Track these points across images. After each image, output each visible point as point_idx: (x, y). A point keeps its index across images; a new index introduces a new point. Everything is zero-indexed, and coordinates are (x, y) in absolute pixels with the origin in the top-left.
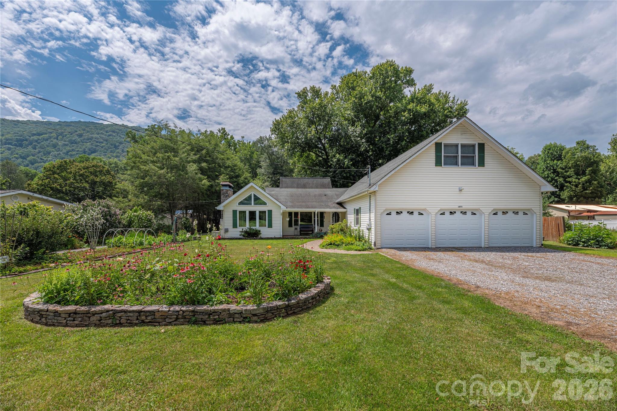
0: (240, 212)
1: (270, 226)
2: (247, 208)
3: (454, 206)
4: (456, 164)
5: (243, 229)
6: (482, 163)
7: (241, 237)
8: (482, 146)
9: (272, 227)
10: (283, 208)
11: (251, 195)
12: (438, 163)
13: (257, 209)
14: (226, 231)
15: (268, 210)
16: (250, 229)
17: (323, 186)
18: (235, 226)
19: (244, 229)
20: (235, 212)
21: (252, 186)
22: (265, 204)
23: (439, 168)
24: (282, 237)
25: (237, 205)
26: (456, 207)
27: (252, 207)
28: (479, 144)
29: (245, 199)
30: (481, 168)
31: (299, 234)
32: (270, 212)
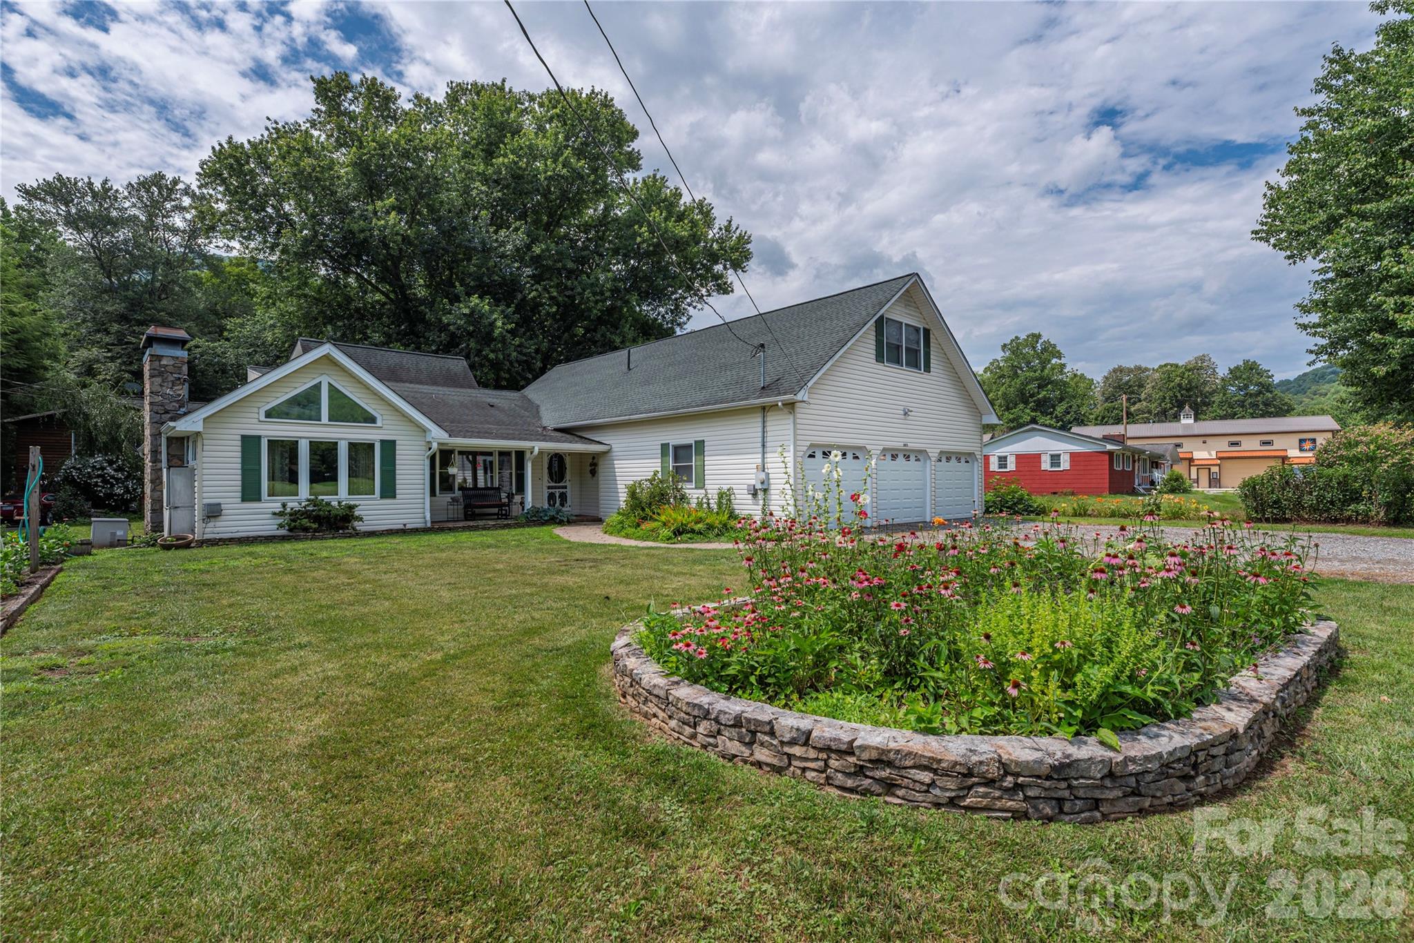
0: (272, 444)
1: (389, 491)
2: (303, 433)
3: (897, 444)
4: (898, 361)
5: (284, 506)
6: (928, 369)
7: (283, 532)
8: (927, 332)
9: (394, 497)
10: (438, 435)
11: (317, 387)
12: (879, 358)
13: (344, 435)
14: (213, 512)
15: (382, 442)
16: (313, 502)
18: (250, 493)
19: (290, 505)
20: (250, 444)
21: (327, 358)
22: (373, 420)
23: (880, 366)
24: (429, 525)
25: (262, 418)
26: (900, 445)
27: (325, 430)
28: (924, 329)
29: (294, 401)
30: (926, 375)
32: (389, 447)
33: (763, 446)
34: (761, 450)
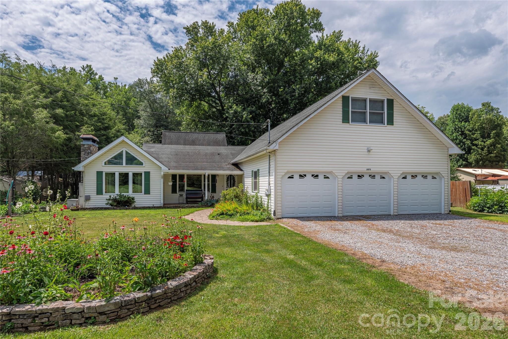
0: (107, 174)
1: (147, 191)
2: (117, 169)
3: (361, 169)
4: (365, 121)
5: (110, 196)
6: (391, 122)
7: (108, 206)
8: (391, 102)
9: (149, 194)
10: (165, 169)
11: (122, 151)
12: (345, 119)
13: (131, 170)
14: (88, 198)
15: (145, 172)
16: (121, 196)
17: (217, 143)
18: (99, 192)
19: (112, 196)
20: (99, 174)
21: (123, 141)
22: (141, 164)
23: (346, 125)
24: (162, 205)
25: (103, 164)
26: (364, 170)
27: (124, 168)
28: (388, 100)
29: (115, 158)
30: (390, 127)
31: (185, 202)
32: (147, 174)
33: (269, 172)
34: (268, 174)
